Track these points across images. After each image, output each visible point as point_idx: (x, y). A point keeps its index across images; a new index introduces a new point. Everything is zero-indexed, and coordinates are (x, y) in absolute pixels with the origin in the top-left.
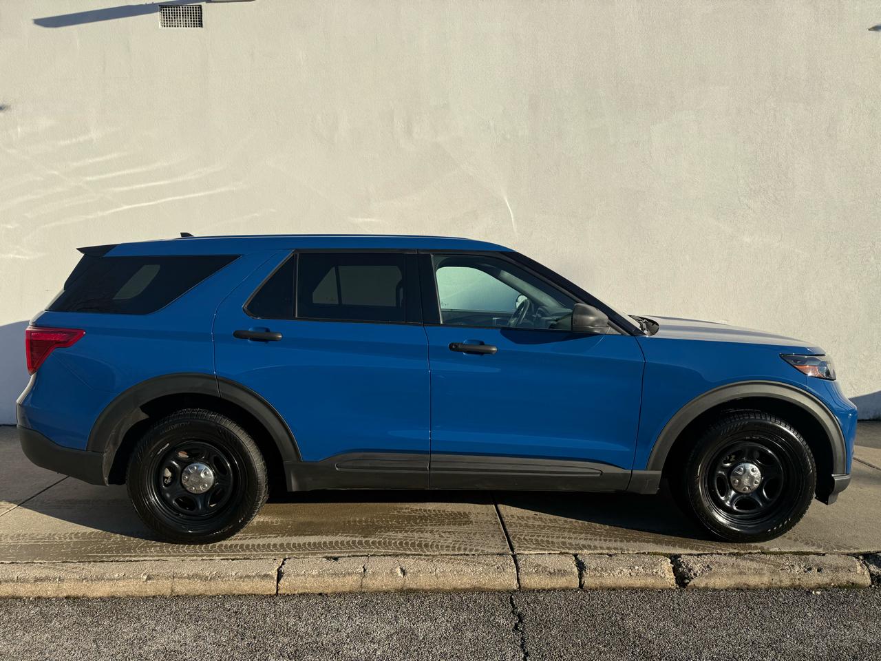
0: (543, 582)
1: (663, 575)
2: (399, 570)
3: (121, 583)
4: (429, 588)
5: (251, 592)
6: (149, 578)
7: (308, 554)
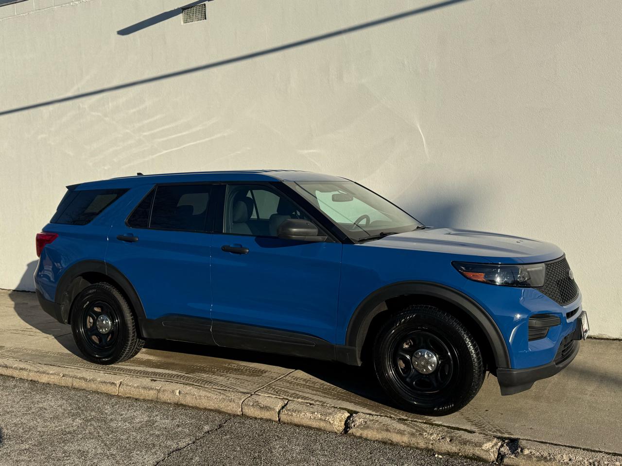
0: (256, 413)
1: (332, 422)
2: (178, 391)
3: (52, 377)
4: (191, 405)
5: (105, 392)
6: (63, 376)
7: (145, 377)
